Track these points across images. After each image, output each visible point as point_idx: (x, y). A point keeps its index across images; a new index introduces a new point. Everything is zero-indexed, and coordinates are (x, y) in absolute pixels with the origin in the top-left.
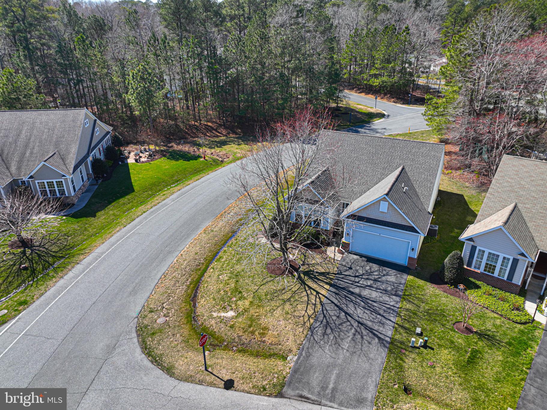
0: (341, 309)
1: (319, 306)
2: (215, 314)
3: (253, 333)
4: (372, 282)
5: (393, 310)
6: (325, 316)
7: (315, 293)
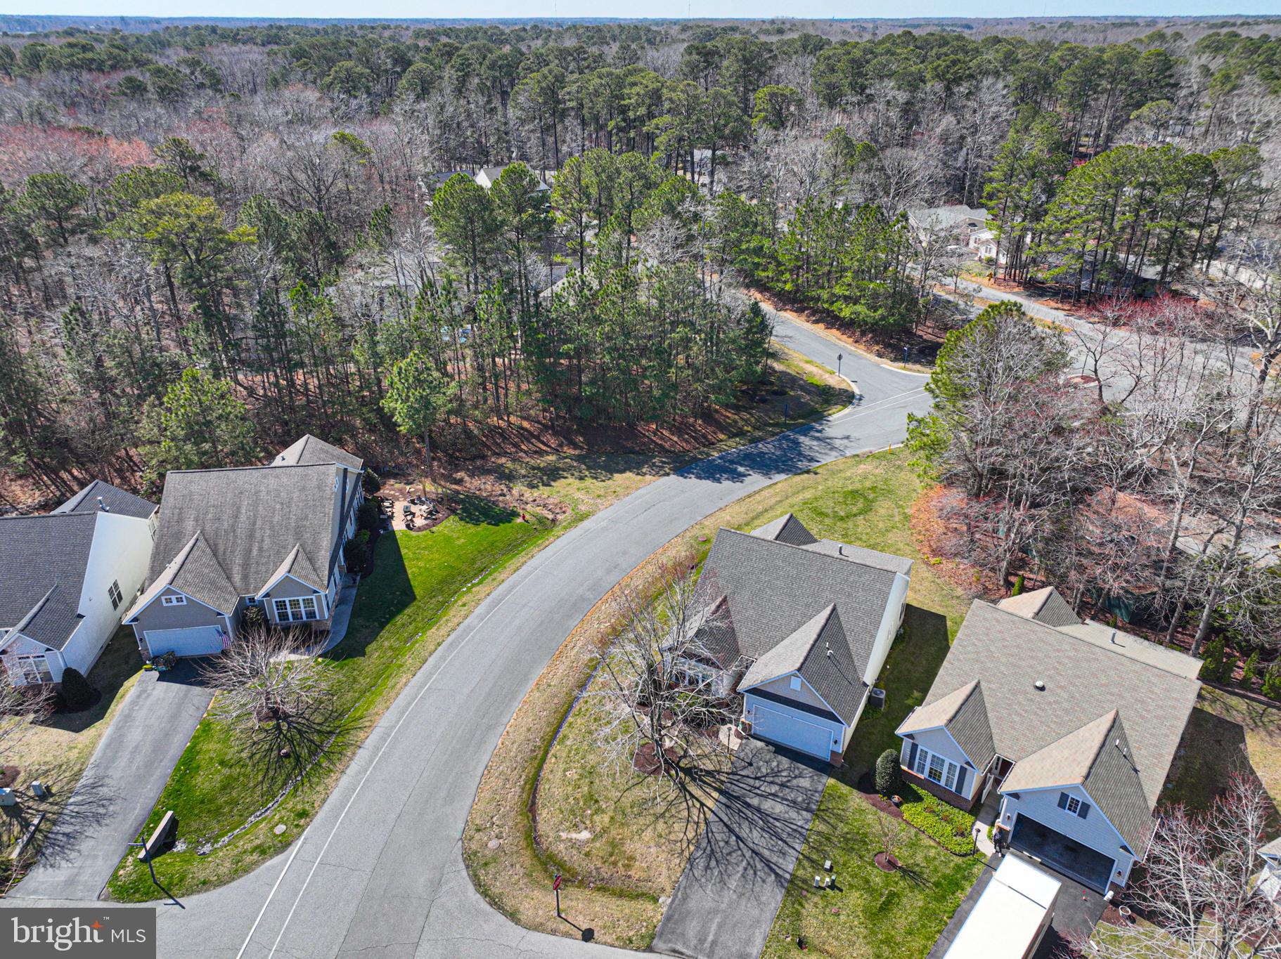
0: (731, 831)
1: (703, 826)
2: (564, 835)
3: (615, 864)
4: (777, 788)
5: (801, 834)
6: (709, 842)
7: (698, 805)
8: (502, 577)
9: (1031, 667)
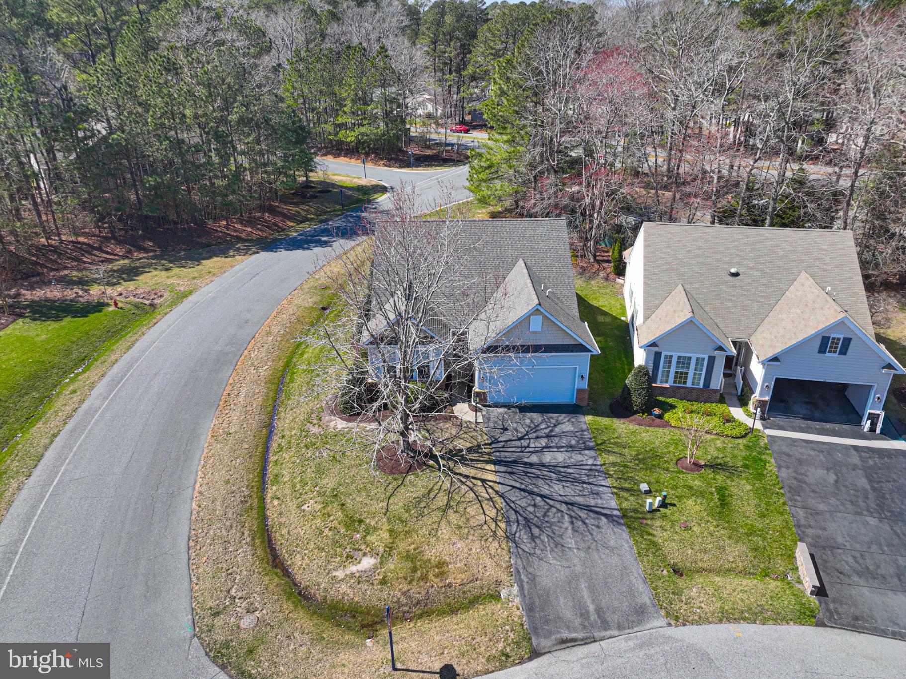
0: (531, 493)
1: (499, 501)
2: (340, 574)
3: (424, 578)
4: (546, 440)
5: (598, 471)
6: (516, 512)
7: (480, 483)
8: (113, 358)
9: (718, 260)
